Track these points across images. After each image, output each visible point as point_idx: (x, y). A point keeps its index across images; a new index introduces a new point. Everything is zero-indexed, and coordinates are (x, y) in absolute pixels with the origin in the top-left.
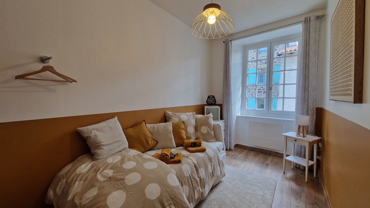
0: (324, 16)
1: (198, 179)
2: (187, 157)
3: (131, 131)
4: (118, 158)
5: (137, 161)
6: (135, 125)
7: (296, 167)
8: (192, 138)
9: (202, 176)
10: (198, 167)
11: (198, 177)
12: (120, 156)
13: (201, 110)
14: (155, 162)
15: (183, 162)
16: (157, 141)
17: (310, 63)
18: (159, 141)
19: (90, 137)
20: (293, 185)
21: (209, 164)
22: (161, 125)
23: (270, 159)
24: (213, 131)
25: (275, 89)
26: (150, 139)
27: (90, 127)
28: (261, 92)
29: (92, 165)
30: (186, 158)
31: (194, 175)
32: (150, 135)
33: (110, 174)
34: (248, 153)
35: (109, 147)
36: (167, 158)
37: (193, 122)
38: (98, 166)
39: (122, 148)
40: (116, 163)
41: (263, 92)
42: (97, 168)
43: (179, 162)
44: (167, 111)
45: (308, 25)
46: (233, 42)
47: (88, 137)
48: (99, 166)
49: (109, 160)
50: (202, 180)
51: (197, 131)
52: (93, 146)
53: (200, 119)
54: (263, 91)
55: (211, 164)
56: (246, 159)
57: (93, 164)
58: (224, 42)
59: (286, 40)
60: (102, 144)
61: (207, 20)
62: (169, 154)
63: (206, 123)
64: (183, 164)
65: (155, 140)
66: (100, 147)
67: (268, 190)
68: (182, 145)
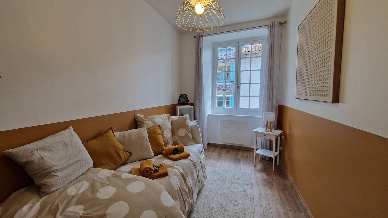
0: (285, 23)
1: (187, 190)
2: (173, 167)
3: (94, 143)
4: (85, 186)
5: (115, 185)
6: (98, 135)
7: (262, 159)
8: (169, 143)
9: (190, 185)
10: (185, 176)
11: (187, 187)
12: (87, 181)
13: (172, 110)
14: (140, 182)
15: (169, 174)
16: (130, 153)
17: (274, 64)
18: (133, 152)
19: (32, 162)
20: (264, 175)
21: (194, 170)
22: (133, 132)
23: (240, 153)
24: (191, 133)
25: (232, 87)
26: (122, 151)
27: (29, 147)
28: (220, 89)
29: (41, 204)
30: (171, 168)
31: (183, 186)
32: (122, 147)
33: (79, 212)
34: (220, 151)
35: (66, 172)
36: (151, 173)
37: (169, 125)
38: (54, 203)
39: (84, 169)
40: (84, 193)
41: (222, 90)
42: (53, 207)
43: (165, 174)
44: (138, 114)
45: (273, 29)
46: (204, 38)
47: (27, 162)
48: (56, 204)
49: (70, 191)
50: (191, 189)
51: (174, 135)
52: (38, 175)
53: (176, 121)
54: (222, 88)
55: (196, 169)
56: (220, 157)
57: (43, 201)
58: (195, 37)
59: (252, 40)
60: (54, 169)
61: (194, 8)
62: (152, 167)
63: (183, 125)
64: (170, 176)
65: (128, 152)
66: (51, 174)
67: (247, 185)
68: (161, 153)
